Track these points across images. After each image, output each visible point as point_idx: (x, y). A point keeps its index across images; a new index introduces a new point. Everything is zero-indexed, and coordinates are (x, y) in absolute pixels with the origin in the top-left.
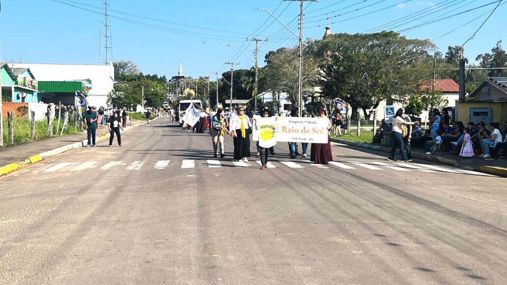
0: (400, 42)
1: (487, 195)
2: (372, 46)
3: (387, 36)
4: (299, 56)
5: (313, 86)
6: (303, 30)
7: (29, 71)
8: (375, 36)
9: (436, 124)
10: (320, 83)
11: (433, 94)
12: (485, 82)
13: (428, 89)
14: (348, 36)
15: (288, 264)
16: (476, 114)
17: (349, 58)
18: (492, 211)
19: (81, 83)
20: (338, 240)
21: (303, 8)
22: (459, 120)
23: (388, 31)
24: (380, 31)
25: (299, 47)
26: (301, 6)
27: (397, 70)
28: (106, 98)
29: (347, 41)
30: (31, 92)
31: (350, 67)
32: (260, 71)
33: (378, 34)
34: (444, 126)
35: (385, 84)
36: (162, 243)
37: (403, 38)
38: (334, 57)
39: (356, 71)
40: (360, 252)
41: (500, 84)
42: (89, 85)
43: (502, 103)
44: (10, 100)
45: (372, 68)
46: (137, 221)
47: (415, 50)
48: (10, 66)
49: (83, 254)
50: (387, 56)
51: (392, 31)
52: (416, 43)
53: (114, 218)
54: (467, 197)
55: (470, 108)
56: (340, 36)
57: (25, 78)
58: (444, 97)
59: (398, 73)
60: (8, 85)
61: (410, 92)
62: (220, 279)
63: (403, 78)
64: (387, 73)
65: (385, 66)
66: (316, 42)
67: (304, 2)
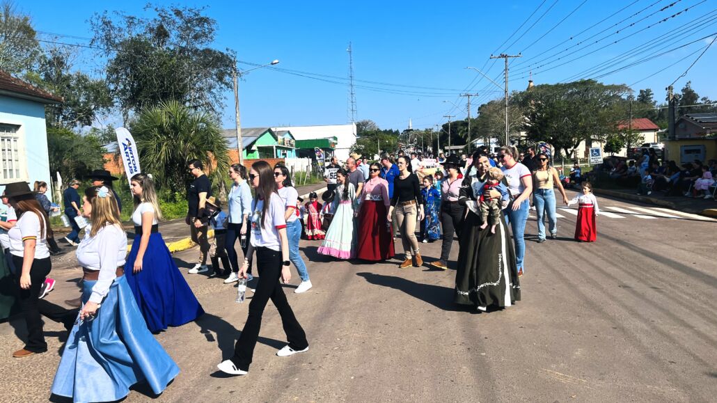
0: (597, 89)
2: (571, 93)
3: (586, 85)
4: (505, 106)
5: (519, 131)
6: (508, 83)
7: (289, 132)
8: (575, 84)
9: (646, 163)
10: (525, 128)
11: (630, 133)
12: (682, 119)
13: (625, 128)
14: (549, 86)
16: (688, 152)
17: (551, 105)
19: (327, 140)
21: (508, 64)
22: (670, 159)
23: (586, 79)
24: (578, 79)
25: (505, 98)
26: (506, 61)
27: (595, 113)
28: (348, 151)
29: (548, 90)
30: (291, 150)
31: (552, 112)
32: (473, 120)
33: (577, 82)
34: (654, 166)
35: (583, 127)
37: (601, 84)
38: (538, 106)
39: (557, 116)
41: (696, 120)
42: (335, 141)
45: (572, 113)
47: (612, 95)
48: (273, 130)
50: (586, 102)
51: (589, 80)
52: (613, 88)
55: (681, 147)
56: (542, 87)
57: (284, 139)
58: (641, 134)
59: (596, 116)
60: (271, 145)
61: (608, 131)
63: (602, 121)
64: (587, 117)
65: (584, 110)
66: (521, 93)
67: (508, 59)
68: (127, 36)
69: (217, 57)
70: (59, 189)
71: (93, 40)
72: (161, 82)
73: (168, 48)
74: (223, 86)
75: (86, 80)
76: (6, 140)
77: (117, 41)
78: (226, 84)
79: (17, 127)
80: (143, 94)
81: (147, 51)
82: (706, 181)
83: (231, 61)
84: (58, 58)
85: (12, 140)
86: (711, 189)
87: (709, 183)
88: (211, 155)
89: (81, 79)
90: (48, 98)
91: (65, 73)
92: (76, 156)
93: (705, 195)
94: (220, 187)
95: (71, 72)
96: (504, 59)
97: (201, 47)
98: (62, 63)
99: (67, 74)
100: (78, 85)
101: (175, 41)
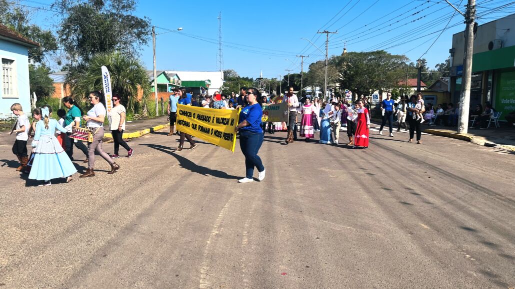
0: (387, 57)
1: (424, 146)
2: (370, 59)
3: (380, 54)
4: (325, 65)
5: (335, 83)
6: (328, 51)
7: (177, 75)
8: (373, 53)
10: (339, 81)
11: (406, 87)
12: (439, 80)
13: (403, 84)
14: (355, 53)
15: (291, 182)
17: (356, 67)
18: (422, 155)
19: (204, 82)
20: (324, 169)
21: (328, 38)
23: (380, 50)
24: (375, 51)
25: (325, 60)
26: (327, 36)
27: (385, 73)
28: (218, 90)
29: (355, 56)
31: (357, 71)
32: (304, 74)
33: (374, 52)
35: (377, 82)
36: (226, 169)
37: (389, 54)
38: (348, 66)
39: (360, 74)
40: (334, 176)
41: (447, 81)
42: (209, 83)
43: (444, 92)
44: (166, 91)
45: (370, 72)
46: (216, 157)
47: (396, 62)
48: (166, 72)
49: (181, 174)
50: (379, 65)
51: (382, 51)
52: (397, 57)
53: (204, 155)
54: (410, 147)
56: (351, 53)
57: (174, 79)
59: (385, 75)
60: (165, 83)
61: (392, 86)
62: (250, 189)
63: (389, 78)
64: (379, 75)
65: (378, 71)
66: (337, 57)
67: (329, 34)
68: (77, 4)
69: (139, 22)
70: (35, 103)
71: (53, 5)
72: (99, 36)
73: (103, 13)
74: (141, 41)
75: (39, 31)
76: (5, 69)
77: (70, 7)
78: (144, 40)
79: (12, 61)
80: (87, 44)
81: (90, 14)
82: (430, 115)
83: (147, 24)
84: (21, 15)
85: (9, 70)
86: (433, 119)
87: (432, 116)
88: (139, 86)
89: (36, 29)
90: (31, 44)
91: (25, 25)
92: (37, 83)
93: (430, 122)
94: (143, 107)
95: (29, 24)
96: (326, 34)
97: (125, 13)
98: (23, 18)
99: (27, 26)
100: (33, 34)
101: (108, 9)
